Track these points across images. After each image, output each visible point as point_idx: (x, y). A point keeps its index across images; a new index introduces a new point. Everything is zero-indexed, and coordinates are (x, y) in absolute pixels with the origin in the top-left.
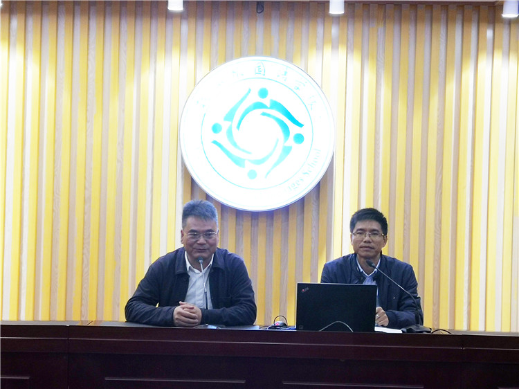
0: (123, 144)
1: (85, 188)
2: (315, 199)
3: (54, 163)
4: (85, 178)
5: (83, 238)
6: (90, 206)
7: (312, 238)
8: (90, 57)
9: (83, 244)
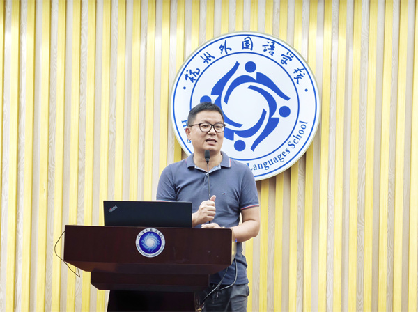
0: (115, 117)
1: (79, 159)
2: (301, 169)
3: (49, 135)
4: (79, 148)
5: (77, 207)
6: (84, 176)
7: (299, 206)
8: (83, 32)
9: (77, 212)
